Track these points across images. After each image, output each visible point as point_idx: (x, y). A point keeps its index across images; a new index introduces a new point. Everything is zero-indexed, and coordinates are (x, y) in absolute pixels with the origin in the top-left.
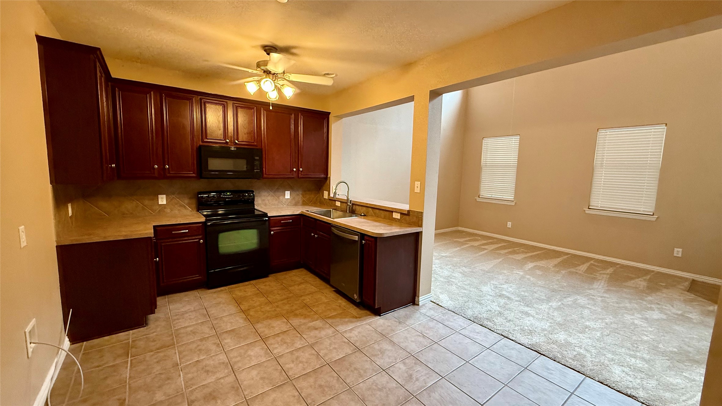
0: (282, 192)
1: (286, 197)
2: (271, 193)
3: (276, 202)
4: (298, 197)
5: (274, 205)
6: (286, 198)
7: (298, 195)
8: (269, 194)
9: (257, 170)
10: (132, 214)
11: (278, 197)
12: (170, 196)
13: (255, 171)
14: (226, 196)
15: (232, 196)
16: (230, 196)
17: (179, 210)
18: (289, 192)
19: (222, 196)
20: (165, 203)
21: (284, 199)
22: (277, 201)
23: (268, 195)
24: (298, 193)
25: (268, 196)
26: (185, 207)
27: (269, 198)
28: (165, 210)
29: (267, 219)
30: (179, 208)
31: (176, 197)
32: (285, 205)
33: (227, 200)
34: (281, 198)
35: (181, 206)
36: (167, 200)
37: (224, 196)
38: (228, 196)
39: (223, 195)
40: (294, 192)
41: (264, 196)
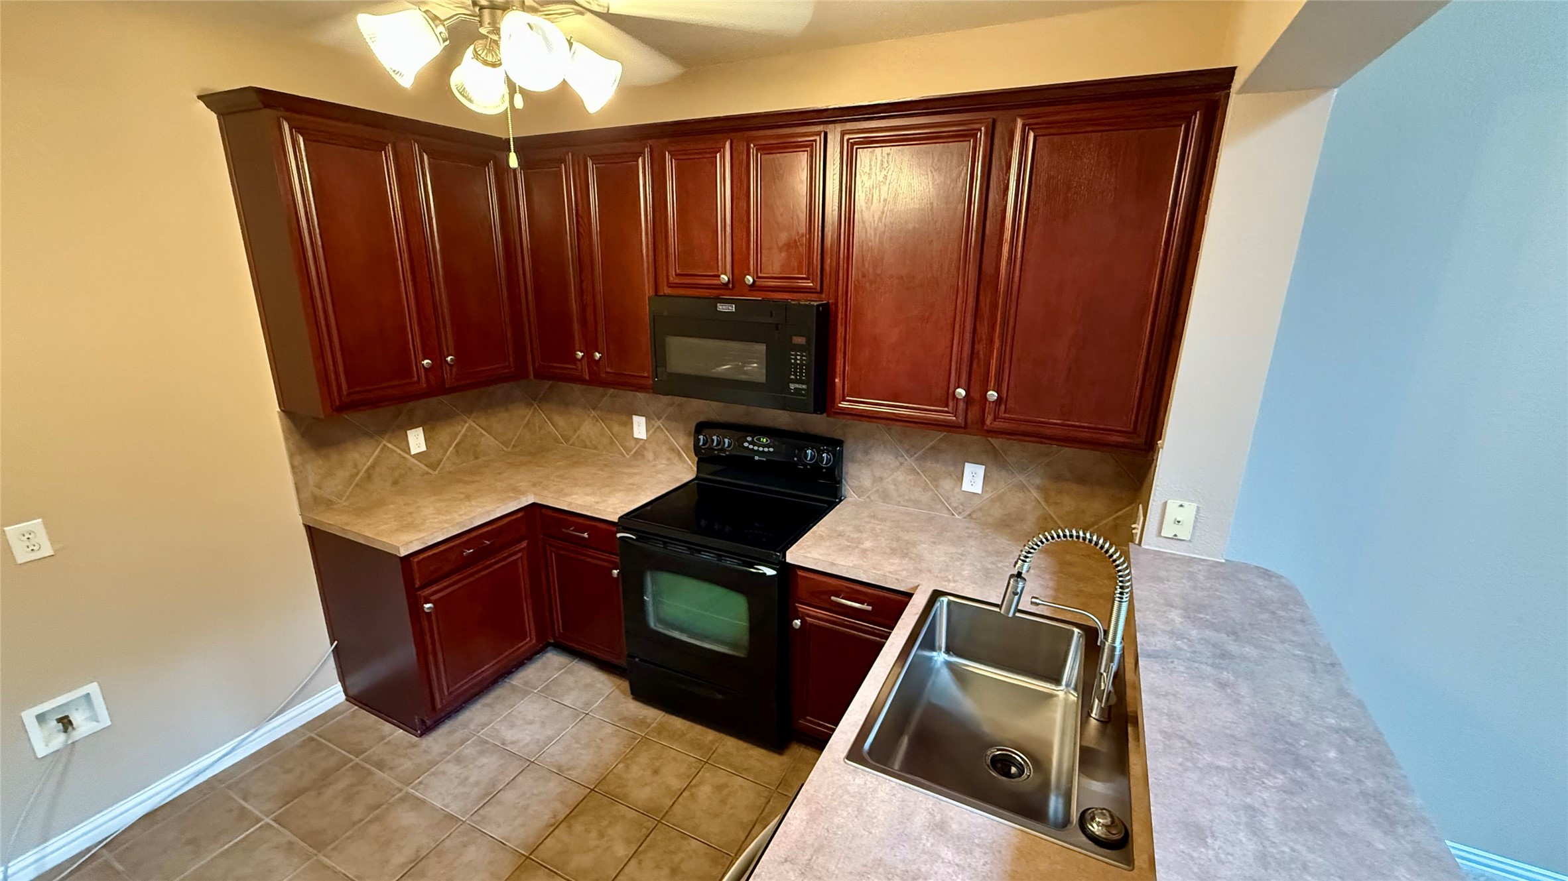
0: (954, 464)
1: (966, 486)
2: (910, 462)
3: (925, 497)
4: (1021, 495)
5: (916, 503)
6: (964, 488)
7: (1023, 488)
8: (901, 464)
9: (797, 386)
10: (596, 448)
11: (935, 480)
12: (653, 422)
13: (792, 386)
14: (756, 448)
15: (771, 450)
16: (766, 449)
17: (668, 459)
18: (980, 470)
19: (746, 444)
20: (645, 438)
21: (957, 490)
22: (930, 494)
23: (898, 464)
24: (1022, 478)
25: (898, 468)
26: (679, 454)
27: (900, 476)
28: (646, 453)
29: (770, 572)
30: (668, 454)
31: (663, 425)
32: (959, 514)
33: (757, 458)
34: (947, 484)
35: (673, 449)
36: (647, 431)
37: (751, 447)
38: (761, 449)
39: (750, 443)
40: (1004, 473)
41: (882, 465)
